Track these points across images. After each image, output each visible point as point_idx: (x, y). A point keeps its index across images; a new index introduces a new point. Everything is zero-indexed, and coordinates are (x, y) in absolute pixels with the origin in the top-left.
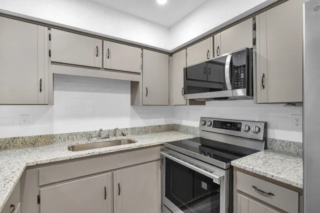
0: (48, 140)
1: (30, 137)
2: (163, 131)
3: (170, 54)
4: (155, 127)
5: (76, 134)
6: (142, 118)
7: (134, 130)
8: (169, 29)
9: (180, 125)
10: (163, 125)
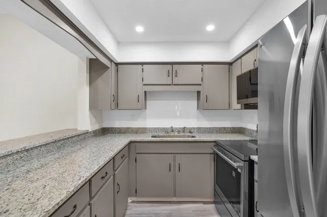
0: (143, 131)
1: (135, 128)
2: (229, 133)
3: (230, 64)
4: (220, 128)
5: (158, 129)
6: (208, 120)
7: (200, 130)
8: (227, 43)
9: (245, 128)
10: (228, 128)
